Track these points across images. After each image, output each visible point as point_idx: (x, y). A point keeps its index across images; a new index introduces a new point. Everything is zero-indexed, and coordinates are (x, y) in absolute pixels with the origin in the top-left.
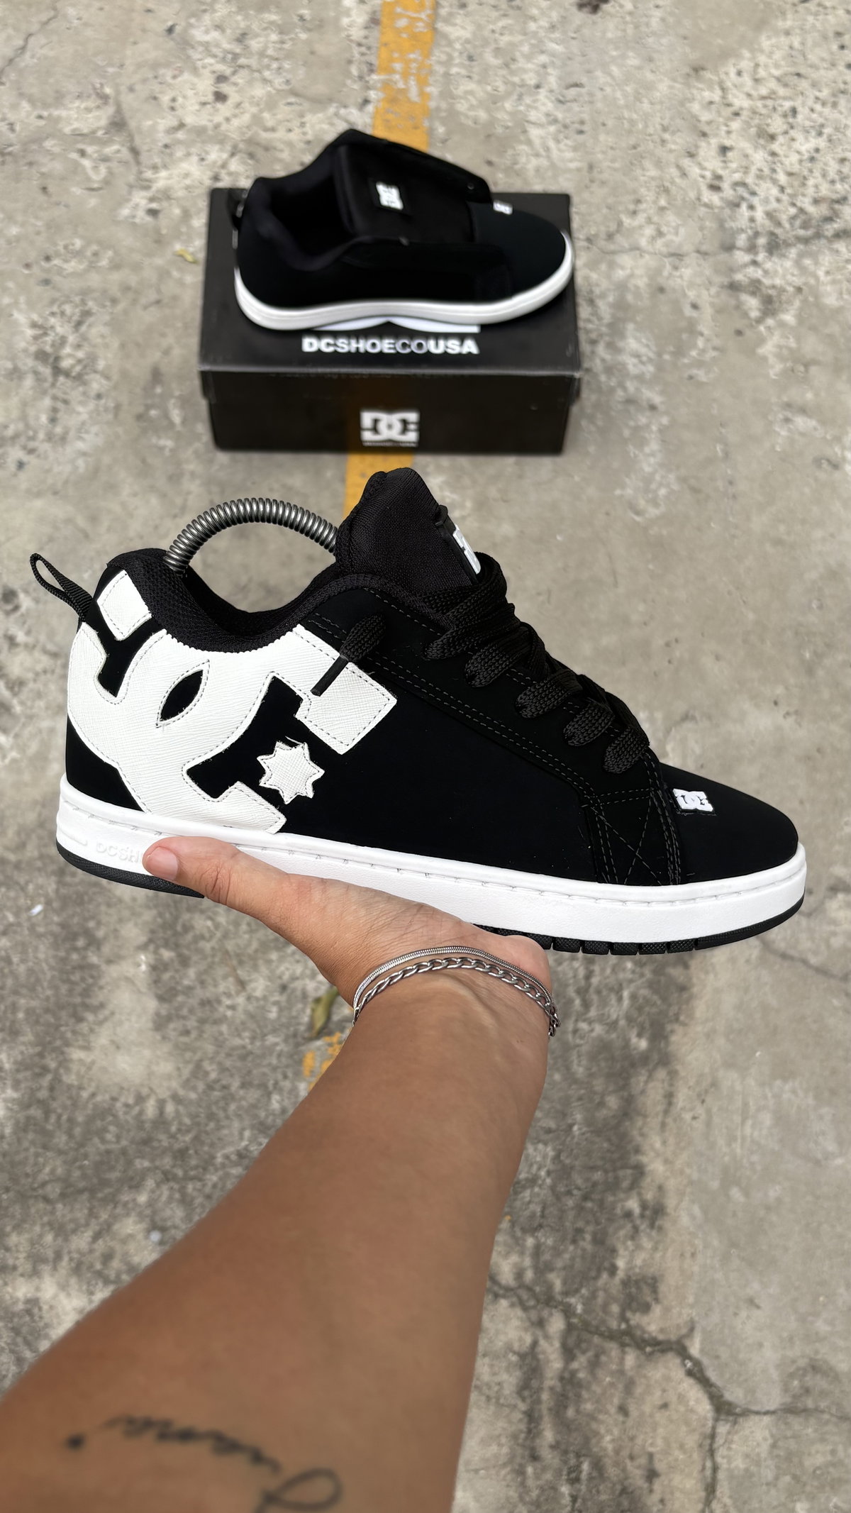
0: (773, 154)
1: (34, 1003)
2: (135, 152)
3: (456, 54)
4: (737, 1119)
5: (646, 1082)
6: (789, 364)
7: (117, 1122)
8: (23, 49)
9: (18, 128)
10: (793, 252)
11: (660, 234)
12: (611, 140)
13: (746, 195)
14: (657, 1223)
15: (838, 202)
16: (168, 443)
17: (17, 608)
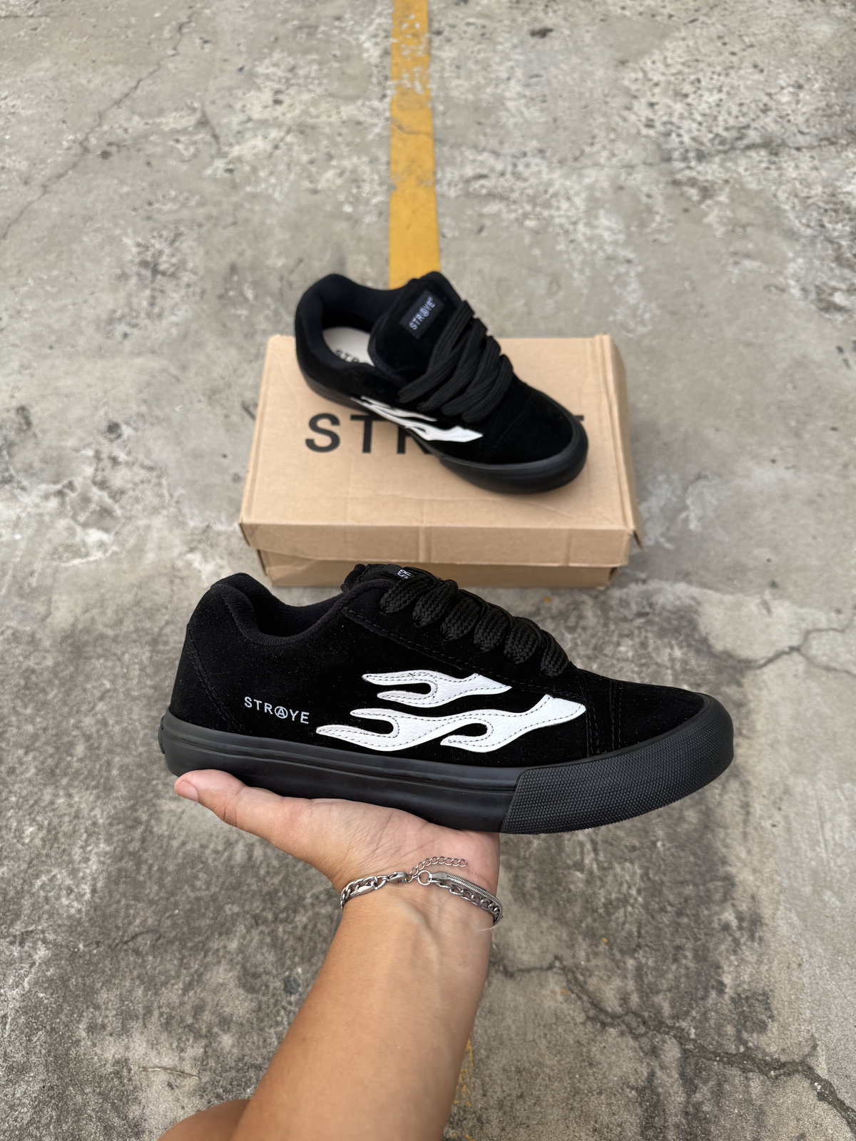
0: (689, 105)
1: (127, 760)
2: (216, 137)
3: (447, 67)
4: (815, 822)
5: (721, 795)
6: (730, 227)
7: (206, 869)
8: (136, 88)
9: (130, 131)
10: (717, 159)
11: (613, 155)
12: (566, 104)
13: (674, 128)
14: (757, 935)
15: (744, 128)
16: (243, 312)
17: (119, 436)
